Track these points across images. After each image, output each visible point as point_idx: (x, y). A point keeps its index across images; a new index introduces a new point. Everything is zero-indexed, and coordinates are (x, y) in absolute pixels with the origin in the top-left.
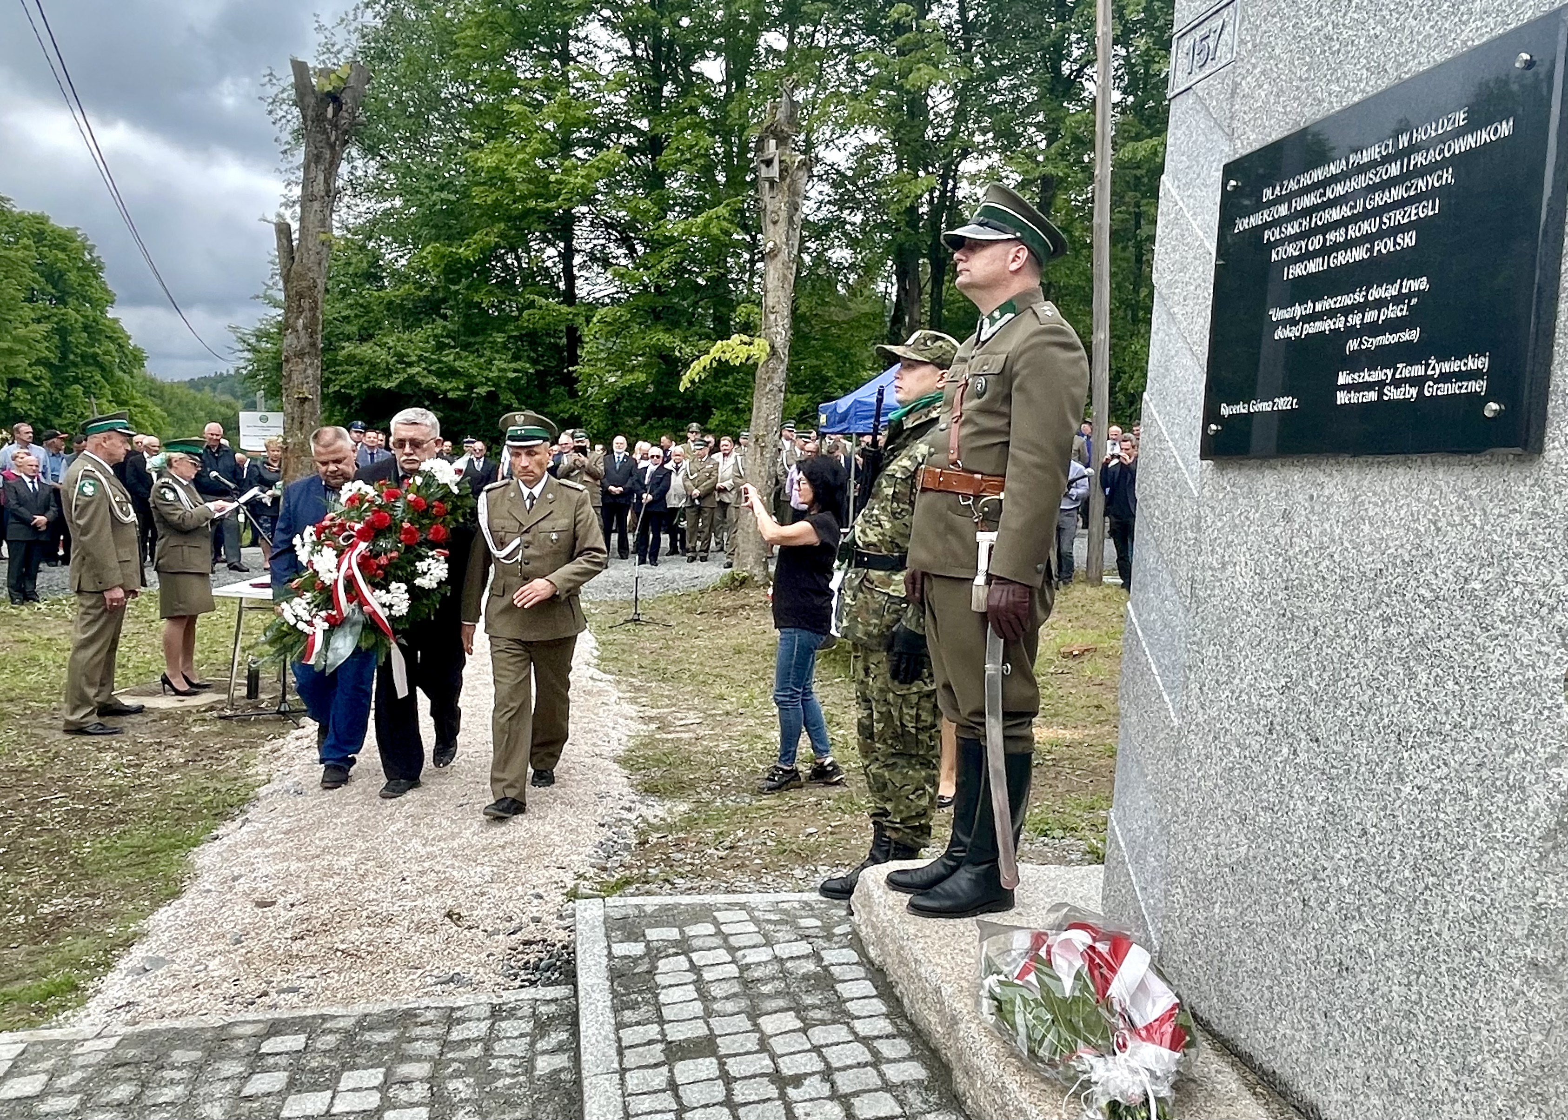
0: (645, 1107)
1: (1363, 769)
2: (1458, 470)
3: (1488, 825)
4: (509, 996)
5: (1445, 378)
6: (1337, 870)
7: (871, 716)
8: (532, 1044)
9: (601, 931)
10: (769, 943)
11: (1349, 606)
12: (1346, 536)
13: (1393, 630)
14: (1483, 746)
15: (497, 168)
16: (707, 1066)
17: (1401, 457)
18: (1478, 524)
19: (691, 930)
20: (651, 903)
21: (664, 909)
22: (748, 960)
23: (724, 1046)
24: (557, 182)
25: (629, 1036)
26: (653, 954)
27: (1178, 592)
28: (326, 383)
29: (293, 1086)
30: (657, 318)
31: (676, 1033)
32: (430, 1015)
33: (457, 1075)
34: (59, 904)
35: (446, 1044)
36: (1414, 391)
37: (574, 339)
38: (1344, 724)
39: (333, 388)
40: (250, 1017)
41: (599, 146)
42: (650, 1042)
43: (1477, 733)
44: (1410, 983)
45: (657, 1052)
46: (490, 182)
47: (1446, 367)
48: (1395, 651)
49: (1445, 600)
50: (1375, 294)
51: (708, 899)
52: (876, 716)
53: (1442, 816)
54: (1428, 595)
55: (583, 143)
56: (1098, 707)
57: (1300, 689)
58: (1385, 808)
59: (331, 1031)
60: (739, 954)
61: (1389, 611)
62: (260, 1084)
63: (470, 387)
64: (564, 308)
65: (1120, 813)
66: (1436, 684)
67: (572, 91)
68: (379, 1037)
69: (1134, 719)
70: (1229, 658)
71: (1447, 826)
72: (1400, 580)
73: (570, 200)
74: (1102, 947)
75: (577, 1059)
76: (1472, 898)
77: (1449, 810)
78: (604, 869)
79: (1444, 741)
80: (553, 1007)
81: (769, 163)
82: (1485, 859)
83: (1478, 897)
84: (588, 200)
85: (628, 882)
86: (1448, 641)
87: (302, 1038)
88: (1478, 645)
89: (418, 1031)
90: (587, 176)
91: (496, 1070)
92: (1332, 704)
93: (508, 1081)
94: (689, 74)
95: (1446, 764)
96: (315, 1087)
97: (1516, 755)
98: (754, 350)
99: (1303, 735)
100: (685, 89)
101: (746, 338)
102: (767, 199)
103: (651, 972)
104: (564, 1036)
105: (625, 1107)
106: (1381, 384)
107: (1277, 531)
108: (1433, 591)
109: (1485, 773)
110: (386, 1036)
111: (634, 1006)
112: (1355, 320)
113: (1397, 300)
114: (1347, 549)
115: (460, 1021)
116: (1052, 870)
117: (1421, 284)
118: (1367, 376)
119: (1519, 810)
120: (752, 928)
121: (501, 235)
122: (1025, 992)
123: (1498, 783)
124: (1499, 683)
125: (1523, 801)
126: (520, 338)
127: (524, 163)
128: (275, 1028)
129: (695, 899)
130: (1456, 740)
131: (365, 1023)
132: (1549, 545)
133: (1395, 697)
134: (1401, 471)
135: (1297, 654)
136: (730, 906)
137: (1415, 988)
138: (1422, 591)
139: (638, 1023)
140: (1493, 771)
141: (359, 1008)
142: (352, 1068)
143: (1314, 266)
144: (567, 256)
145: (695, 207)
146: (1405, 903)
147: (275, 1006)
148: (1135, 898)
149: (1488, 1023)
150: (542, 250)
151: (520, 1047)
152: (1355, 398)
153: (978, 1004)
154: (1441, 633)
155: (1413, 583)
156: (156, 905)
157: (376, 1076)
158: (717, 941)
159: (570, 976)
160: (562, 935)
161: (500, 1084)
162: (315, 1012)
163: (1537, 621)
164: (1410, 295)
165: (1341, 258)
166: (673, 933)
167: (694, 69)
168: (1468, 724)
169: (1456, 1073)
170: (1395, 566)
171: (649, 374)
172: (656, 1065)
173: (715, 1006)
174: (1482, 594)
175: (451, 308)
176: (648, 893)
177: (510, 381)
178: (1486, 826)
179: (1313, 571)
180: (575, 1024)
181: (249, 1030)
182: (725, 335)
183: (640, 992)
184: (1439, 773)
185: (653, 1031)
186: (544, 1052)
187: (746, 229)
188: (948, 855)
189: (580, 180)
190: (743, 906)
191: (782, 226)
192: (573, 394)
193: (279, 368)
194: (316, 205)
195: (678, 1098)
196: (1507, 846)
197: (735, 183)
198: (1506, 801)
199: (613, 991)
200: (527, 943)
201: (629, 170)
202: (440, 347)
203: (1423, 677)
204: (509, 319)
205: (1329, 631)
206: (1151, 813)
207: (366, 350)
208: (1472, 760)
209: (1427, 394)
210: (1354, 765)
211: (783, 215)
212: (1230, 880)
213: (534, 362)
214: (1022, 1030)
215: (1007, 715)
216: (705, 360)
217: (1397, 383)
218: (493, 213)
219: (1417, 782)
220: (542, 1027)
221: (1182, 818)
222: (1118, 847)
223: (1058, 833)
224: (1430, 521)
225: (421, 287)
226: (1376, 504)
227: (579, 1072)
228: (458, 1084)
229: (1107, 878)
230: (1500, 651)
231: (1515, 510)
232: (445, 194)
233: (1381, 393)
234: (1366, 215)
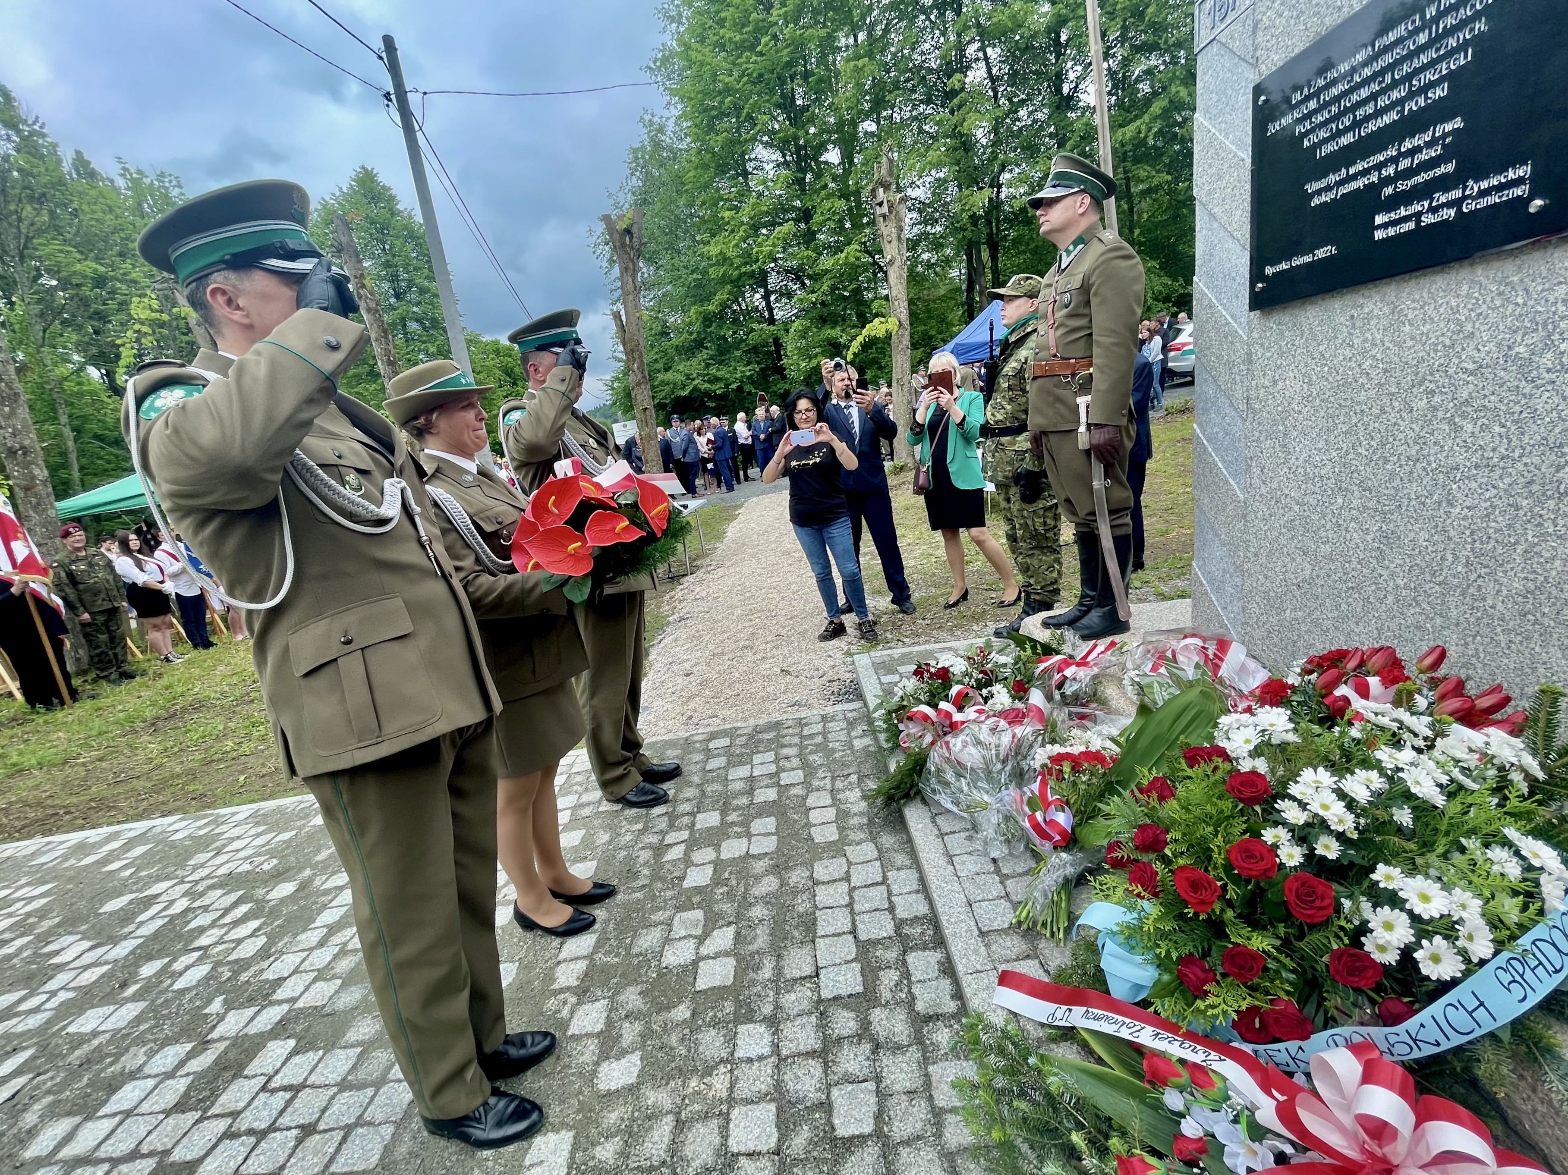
2: (1496, 264)
4: (829, 710)
5: (1483, 194)
7: (1014, 528)
8: (849, 733)
9: (872, 671)
12: (1386, 339)
13: (1437, 399)
14: (1532, 468)
15: (721, 253)
17: (1439, 268)
18: (1520, 301)
20: (895, 653)
21: (904, 655)
24: (757, 252)
26: (905, 679)
27: (1235, 410)
28: (654, 398)
32: (789, 723)
33: (811, 752)
35: (802, 737)
36: (1452, 212)
37: (778, 344)
38: (1393, 475)
43: (1525, 460)
46: (718, 263)
47: (1484, 185)
48: (1440, 414)
49: (1488, 367)
50: (1407, 145)
52: (1017, 526)
54: (1471, 366)
57: (1351, 456)
58: (1436, 526)
61: (1432, 386)
66: (1482, 430)
68: (767, 736)
69: (1206, 500)
70: (1284, 446)
74: (1211, 647)
75: (876, 739)
79: (1492, 471)
80: (855, 713)
81: (881, 204)
82: (1537, 549)
83: (1532, 576)
86: (1492, 398)
88: (1524, 395)
89: (786, 731)
90: (773, 245)
91: (832, 748)
93: (841, 753)
94: (819, 163)
95: (1494, 487)
98: (888, 326)
101: (882, 320)
102: (882, 228)
104: (865, 727)
106: (1419, 214)
107: (1321, 348)
108: (1475, 362)
109: (1535, 488)
110: (770, 736)
112: (1391, 170)
113: (1429, 145)
114: (1388, 348)
115: (807, 724)
117: (1457, 123)
118: (1403, 212)
121: (729, 294)
127: (736, 245)
129: (919, 648)
131: (758, 730)
134: (1438, 278)
135: (1346, 432)
136: (941, 650)
138: (1465, 365)
140: (1543, 485)
141: (751, 723)
143: (1344, 141)
144: (766, 297)
148: (1218, 615)
150: (752, 296)
152: (1391, 232)
154: (1486, 392)
155: (1456, 361)
157: (771, 756)
159: (859, 696)
160: (848, 675)
164: (1445, 135)
165: (1372, 127)
167: (821, 159)
168: (1516, 454)
170: (1436, 351)
174: (1526, 355)
182: (870, 321)
188: (1079, 605)
189: (769, 248)
191: (895, 243)
193: (628, 395)
194: (631, 297)
197: (858, 226)
200: (830, 681)
201: (793, 234)
202: (708, 366)
203: (1469, 427)
205: (1376, 411)
207: (669, 376)
208: (1521, 480)
209: (1465, 210)
211: (894, 235)
215: (1111, 512)
216: (860, 339)
217: (1433, 210)
218: (723, 281)
219: (1468, 503)
220: (851, 724)
221: (1253, 559)
222: (1202, 585)
224: (1470, 310)
225: (692, 334)
226: (1415, 309)
229: (1195, 606)
230: (1547, 394)
231: (1560, 283)
232: (695, 276)
233: (1418, 221)
234: (1395, 84)
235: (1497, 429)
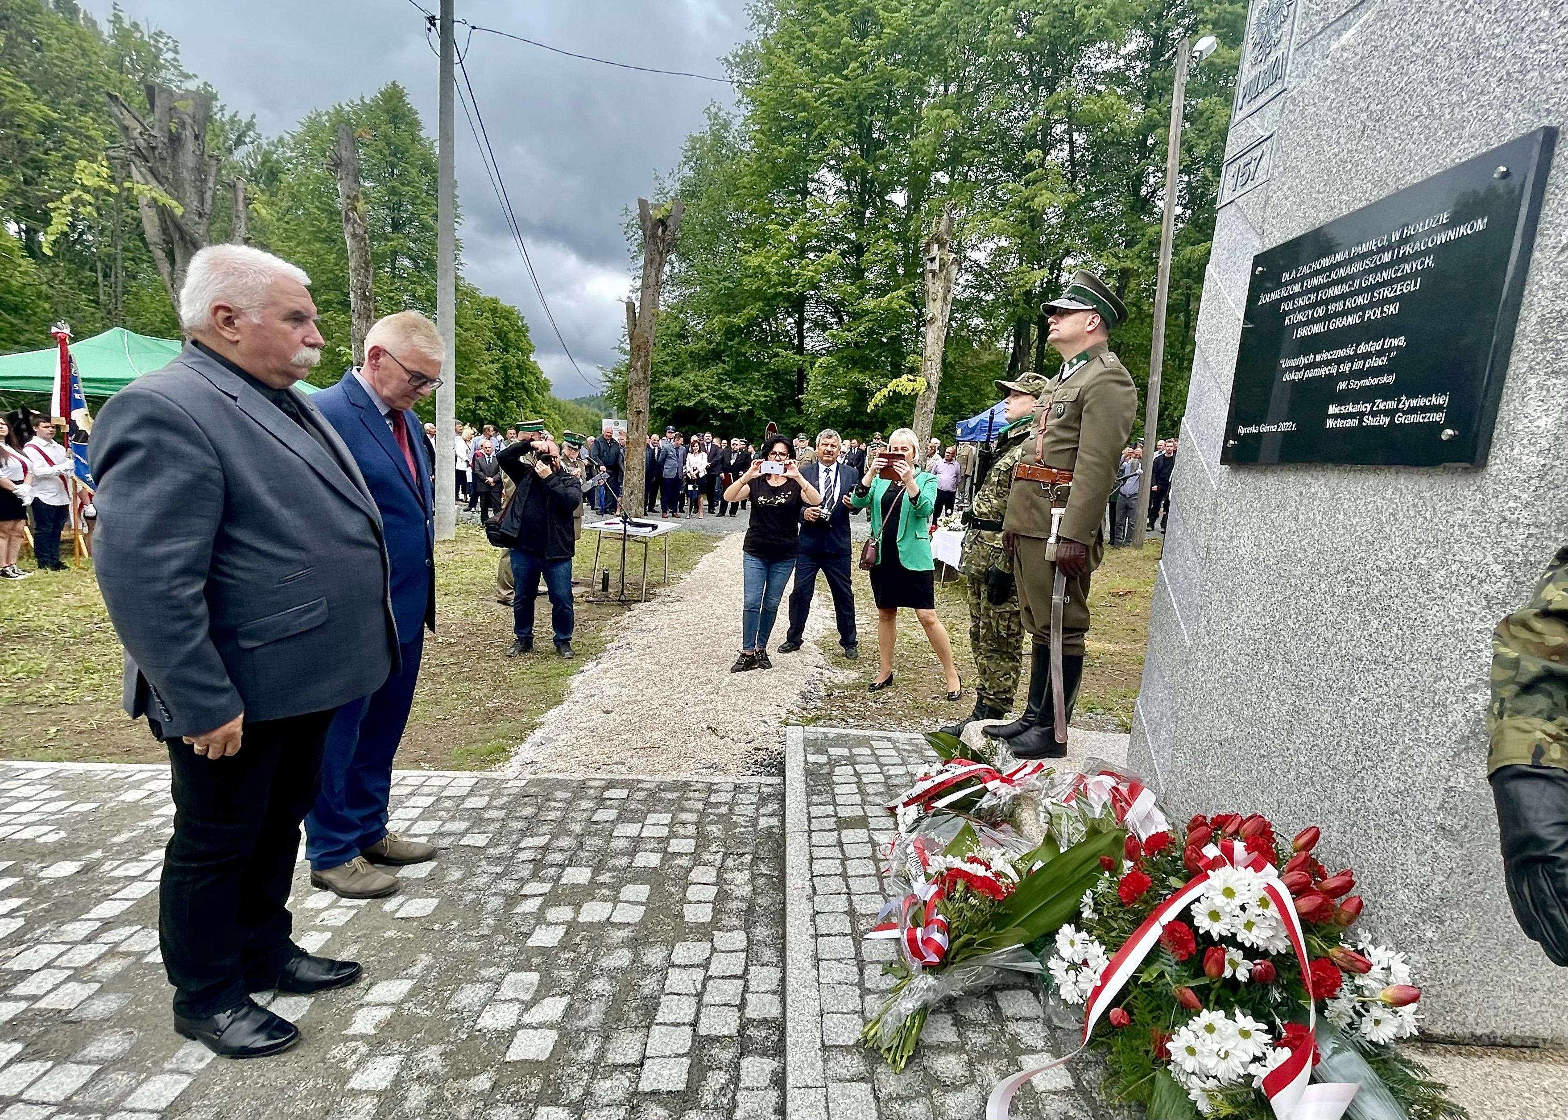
0: (823, 855)
1: (1323, 684)
2: (1416, 477)
3: (1416, 729)
4: (745, 780)
5: (1412, 410)
6: (1297, 751)
7: (978, 625)
8: (757, 809)
9: (801, 747)
10: (904, 763)
11: (1322, 571)
12: (1324, 522)
13: (1355, 590)
14: (1416, 674)
15: (759, 266)
16: (861, 834)
17: (1373, 467)
18: (1428, 517)
19: (856, 751)
20: (832, 732)
21: (842, 736)
22: (891, 773)
23: (873, 823)
24: (797, 274)
25: (815, 811)
26: (833, 763)
27: (1196, 556)
28: (653, 402)
29: (620, 819)
30: (855, 363)
31: (844, 812)
32: (698, 786)
33: (712, 823)
34: (498, 702)
35: (707, 804)
36: (1387, 420)
37: (802, 376)
38: (1311, 652)
39: (656, 405)
40: (598, 776)
41: (823, 250)
42: (827, 816)
43: (1413, 665)
44: (1345, 832)
45: (831, 823)
46: (754, 275)
47: (1414, 403)
48: (1355, 604)
49: (1397, 570)
50: (1362, 349)
51: (867, 733)
52: (981, 624)
53: (1380, 720)
54: (1384, 566)
55: (813, 249)
56: (1134, 630)
57: (1281, 626)
58: (1338, 712)
59: (642, 790)
60: (886, 768)
61: (1353, 576)
62: (602, 815)
63: (737, 406)
64: (797, 357)
65: (1144, 701)
66: (1384, 628)
67: (808, 215)
68: (669, 796)
69: (1158, 639)
70: (1230, 602)
71: (1383, 727)
72: (1363, 554)
73: (803, 286)
74: (1124, 789)
75: (783, 821)
76: (1399, 778)
77: (1387, 716)
78: (805, 709)
79: (1386, 669)
80: (770, 789)
81: (932, 260)
82: (1411, 752)
83: (1403, 778)
84: (815, 287)
85: (819, 718)
86: (1396, 600)
87: (626, 791)
88: (1420, 603)
89: (691, 794)
90: (816, 271)
91: (735, 822)
92: (1303, 639)
93: (742, 829)
94: (883, 201)
95: (1386, 685)
96: (632, 821)
97: (1442, 682)
98: (917, 386)
99: (1280, 658)
100: (880, 213)
101: (911, 377)
102: (930, 284)
103: (830, 774)
104: (776, 807)
105: (811, 853)
106: (1362, 414)
107: (1273, 516)
108: (1388, 563)
109: (1416, 693)
110: (674, 795)
111: (819, 793)
112: (1345, 368)
113: (1380, 353)
114: (1324, 531)
115: (716, 791)
116: (1094, 735)
117: (1400, 342)
118: (1350, 408)
119: (1440, 721)
120: (895, 753)
121: (760, 310)
122: (1069, 812)
123: (1427, 701)
124: (1434, 632)
125: (1444, 715)
126: (769, 375)
127: (775, 262)
128: (611, 785)
129: (861, 732)
130: (1396, 669)
131: (662, 787)
132: (1484, 535)
133: (1352, 636)
134: (1371, 477)
135: (1281, 602)
136: (882, 738)
137: (1349, 836)
138: (1378, 563)
139: (821, 804)
140: (1423, 693)
141: (659, 778)
142: (653, 812)
143: (1316, 329)
144: (800, 323)
145: (882, 291)
146: (1346, 778)
147: (611, 772)
148: (1150, 758)
149: (1402, 865)
150: (785, 319)
151: (750, 811)
152: (1340, 423)
153: (1038, 815)
154: (1392, 594)
155: (1374, 558)
156: (549, 708)
157: (667, 818)
158: (872, 759)
159: (782, 772)
160: (778, 746)
161: (737, 831)
162: (634, 777)
163: (1468, 589)
164: (1391, 349)
165: (1339, 323)
166: (845, 752)
167: (887, 198)
168: (1407, 658)
169: (1375, 895)
170: (1360, 544)
171: (848, 401)
172: (831, 830)
173: (869, 799)
174: (1426, 568)
175: (728, 356)
176: (830, 726)
177: (762, 403)
178: (1413, 730)
179: (1298, 545)
180: (783, 800)
181: (597, 783)
182: (898, 375)
183: (823, 785)
184: (1380, 691)
185: (830, 809)
186: (763, 815)
187: (915, 305)
188: (1024, 719)
189: (811, 273)
190: (889, 739)
191: (939, 303)
192: (800, 412)
193: (626, 392)
194: (650, 291)
195: (843, 851)
196: (1429, 745)
197: (910, 275)
198: (1431, 714)
199: (807, 783)
200: (757, 749)
201: (841, 266)
202: (721, 381)
203: (1375, 623)
204: (762, 363)
205: (1306, 588)
206: (1165, 702)
207: (676, 382)
208: (1407, 683)
209: (1397, 422)
210: (1317, 681)
211: (940, 295)
212: (1219, 751)
213: (777, 391)
214: (1065, 836)
215: (1066, 630)
216: (885, 391)
217: (1374, 414)
218: (757, 295)
219: (1364, 695)
220: (763, 800)
221: (1187, 708)
222: (1141, 724)
223: (1100, 711)
224: (1391, 514)
225: (711, 343)
226: (1350, 500)
227: (784, 830)
228: (713, 828)
229: (1131, 744)
230: (1437, 608)
231: (1459, 508)
232: (727, 284)
233: (1361, 421)
234: (1360, 291)
235: (1396, 629)
